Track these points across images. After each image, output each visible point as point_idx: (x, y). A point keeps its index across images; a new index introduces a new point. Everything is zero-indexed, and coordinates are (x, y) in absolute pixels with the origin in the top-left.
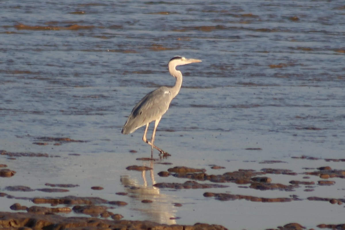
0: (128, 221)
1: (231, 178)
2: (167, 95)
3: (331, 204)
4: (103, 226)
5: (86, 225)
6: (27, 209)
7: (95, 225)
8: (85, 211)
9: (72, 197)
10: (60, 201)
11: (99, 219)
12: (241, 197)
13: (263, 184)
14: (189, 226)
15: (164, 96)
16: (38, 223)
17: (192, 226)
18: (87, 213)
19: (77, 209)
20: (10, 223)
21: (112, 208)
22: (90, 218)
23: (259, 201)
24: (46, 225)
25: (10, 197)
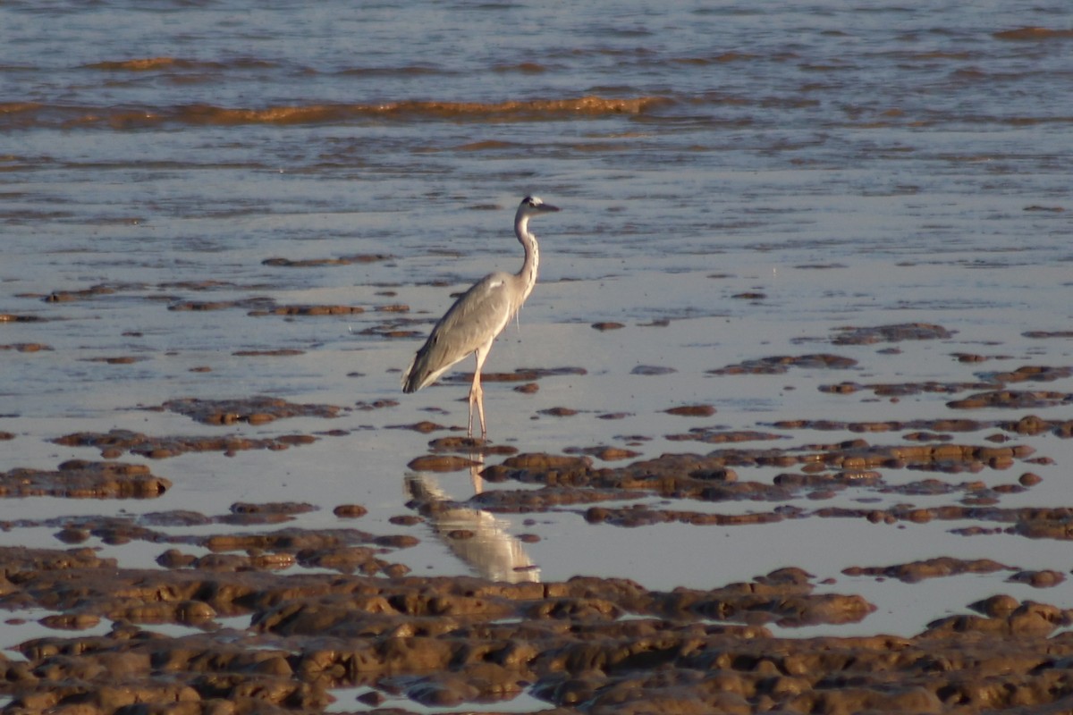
0: (420, 579)
1: (646, 473)
2: (496, 289)
3: (869, 522)
4: (367, 593)
5: (328, 591)
6: (196, 562)
7: (348, 589)
8: (324, 560)
9: (294, 530)
10: (268, 539)
11: (356, 576)
12: (671, 516)
13: (717, 484)
14: (557, 584)
15: (488, 292)
16: (221, 590)
17: (564, 583)
18: (329, 566)
19: (306, 557)
20: (159, 593)
21: (383, 551)
22: (335, 575)
23: (710, 522)
24: (239, 593)
25: (155, 538)
